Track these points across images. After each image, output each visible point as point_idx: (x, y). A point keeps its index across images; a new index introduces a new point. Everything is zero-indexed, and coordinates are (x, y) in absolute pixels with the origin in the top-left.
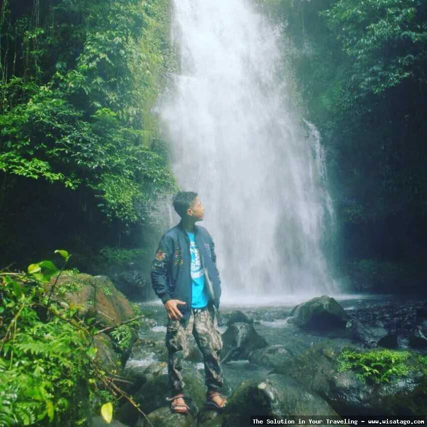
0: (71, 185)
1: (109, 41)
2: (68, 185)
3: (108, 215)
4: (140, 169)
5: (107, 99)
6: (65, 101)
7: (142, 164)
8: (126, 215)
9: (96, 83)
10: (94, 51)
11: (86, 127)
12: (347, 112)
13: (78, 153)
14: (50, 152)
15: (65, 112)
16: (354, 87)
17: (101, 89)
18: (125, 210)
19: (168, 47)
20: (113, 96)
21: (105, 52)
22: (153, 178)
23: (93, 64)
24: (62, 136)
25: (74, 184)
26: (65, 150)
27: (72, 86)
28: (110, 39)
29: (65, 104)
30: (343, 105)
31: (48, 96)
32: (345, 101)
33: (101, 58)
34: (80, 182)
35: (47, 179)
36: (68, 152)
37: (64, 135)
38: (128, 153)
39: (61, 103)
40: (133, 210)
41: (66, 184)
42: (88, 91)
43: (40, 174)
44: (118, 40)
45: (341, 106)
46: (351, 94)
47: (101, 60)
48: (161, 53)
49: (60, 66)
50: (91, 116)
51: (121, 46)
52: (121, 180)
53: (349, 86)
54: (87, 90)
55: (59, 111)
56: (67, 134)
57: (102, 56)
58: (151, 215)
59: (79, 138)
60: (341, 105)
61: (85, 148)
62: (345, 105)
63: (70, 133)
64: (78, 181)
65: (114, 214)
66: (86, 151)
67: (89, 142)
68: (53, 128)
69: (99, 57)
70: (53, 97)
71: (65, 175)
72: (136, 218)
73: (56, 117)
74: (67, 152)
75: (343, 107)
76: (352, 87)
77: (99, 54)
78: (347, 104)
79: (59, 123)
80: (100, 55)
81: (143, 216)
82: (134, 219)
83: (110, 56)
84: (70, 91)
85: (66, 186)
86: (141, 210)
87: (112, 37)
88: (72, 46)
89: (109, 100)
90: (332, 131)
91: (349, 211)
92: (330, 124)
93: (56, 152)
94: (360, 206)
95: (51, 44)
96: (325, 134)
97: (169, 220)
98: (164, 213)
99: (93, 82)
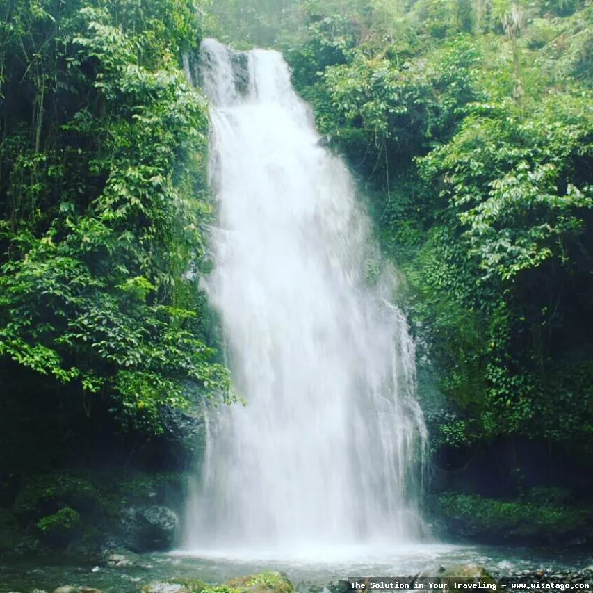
0: (91, 386)
1: (143, 180)
2: (88, 386)
3: (123, 425)
4: (184, 365)
5: (136, 262)
6: (77, 262)
7: (186, 358)
8: (148, 425)
9: (124, 239)
10: (124, 192)
11: (108, 301)
12: (442, 292)
13: (103, 342)
14: (61, 340)
15: (80, 280)
16: (452, 258)
17: (129, 248)
18: (146, 419)
19: (203, 188)
20: (145, 257)
21: (137, 196)
22: (204, 380)
23: (121, 213)
24: (77, 313)
25: (94, 384)
26: (82, 337)
27: (88, 240)
28: (144, 177)
29: (77, 266)
30: (437, 282)
31: (49, 252)
32: (440, 277)
33: (132, 204)
34: (103, 383)
35: (57, 377)
36: (88, 339)
37: (79, 312)
38: (167, 342)
39: (72, 265)
40: (157, 419)
41: (83, 385)
42: (113, 250)
43: (48, 370)
44: (157, 180)
45: (435, 284)
46: (449, 266)
47: (132, 207)
48: (194, 195)
49: (66, 210)
50: (116, 286)
51: (159, 189)
52: (161, 383)
53: (446, 256)
54: (111, 248)
55: (71, 276)
56: (83, 312)
57: (135, 201)
58: (182, 426)
59: (102, 320)
60: (434, 282)
61: (111, 335)
62: (440, 283)
63: (88, 311)
64: (99, 381)
65: (131, 424)
66: (114, 339)
67: (116, 326)
68: (67, 303)
69: (130, 202)
70: (55, 253)
71: (81, 371)
72: (161, 429)
73: (69, 286)
74: (85, 338)
75: (438, 284)
76: (450, 258)
77: (130, 199)
78: (442, 281)
79: (73, 296)
80: (132, 200)
81: (170, 427)
82: (158, 432)
83: (145, 201)
84: (85, 247)
85: (85, 388)
86: (168, 418)
87: (148, 175)
88: (81, 181)
89: (140, 264)
90: (422, 318)
91: (446, 429)
92: (419, 307)
93: (69, 339)
94: (462, 422)
95: (52, 175)
96: (413, 321)
97: (205, 434)
98: (198, 424)
99: (120, 238)
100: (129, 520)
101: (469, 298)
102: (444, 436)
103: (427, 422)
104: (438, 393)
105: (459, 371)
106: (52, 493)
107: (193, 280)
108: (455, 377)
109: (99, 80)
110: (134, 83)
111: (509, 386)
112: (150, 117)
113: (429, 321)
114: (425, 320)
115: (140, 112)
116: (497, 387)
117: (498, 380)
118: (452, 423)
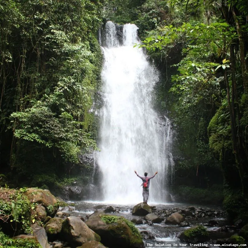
1: (69, 81)
2: (47, 145)
3: (66, 160)
7: (81, 137)
8: (74, 160)
10: (62, 85)
11: (57, 120)
13: (53, 131)
14: (39, 130)
15: (47, 114)
17: (64, 103)
18: (73, 158)
21: (66, 86)
22: (86, 144)
24: (46, 124)
25: (50, 145)
27: (52, 100)
29: (48, 110)
34: (53, 145)
35: (37, 141)
36: (48, 130)
40: (77, 158)
43: (34, 140)
44: (73, 81)
49: (47, 91)
50: (59, 116)
51: (74, 83)
55: (45, 113)
57: (66, 88)
58: (86, 161)
61: (56, 129)
63: (49, 122)
65: (68, 160)
67: (58, 126)
68: (42, 120)
69: (64, 88)
71: (46, 141)
73: (44, 115)
81: (81, 161)
82: (77, 162)
83: (69, 88)
84: (51, 103)
86: (81, 158)
87: (70, 79)
90: (177, 123)
91: (181, 163)
92: (176, 119)
93: (42, 130)
94: (186, 161)
95: (43, 80)
96: (173, 124)
97: (94, 163)
98: (91, 160)
99: (61, 100)
100: (66, 190)
101: (194, 116)
102: (180, 165)
103: (174, 160)
104: (179, 150)
105: (187, 142)
106: (40, 181)
107: (93, 112)
108: (185, 144)
109: (55, 48)
110: (67, 49)
111: (204, 148)
112: (72, 61)
113: (179, 124)
114: (178, 124)
115: (69, 59)
116: (200, 148)
117: (200, 145)
118: (183, 161)
